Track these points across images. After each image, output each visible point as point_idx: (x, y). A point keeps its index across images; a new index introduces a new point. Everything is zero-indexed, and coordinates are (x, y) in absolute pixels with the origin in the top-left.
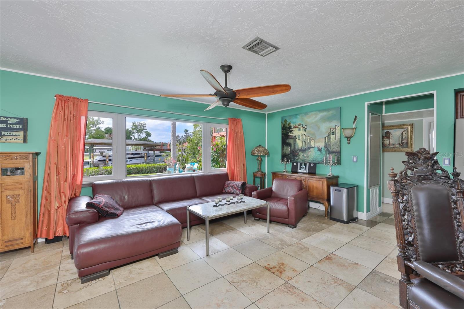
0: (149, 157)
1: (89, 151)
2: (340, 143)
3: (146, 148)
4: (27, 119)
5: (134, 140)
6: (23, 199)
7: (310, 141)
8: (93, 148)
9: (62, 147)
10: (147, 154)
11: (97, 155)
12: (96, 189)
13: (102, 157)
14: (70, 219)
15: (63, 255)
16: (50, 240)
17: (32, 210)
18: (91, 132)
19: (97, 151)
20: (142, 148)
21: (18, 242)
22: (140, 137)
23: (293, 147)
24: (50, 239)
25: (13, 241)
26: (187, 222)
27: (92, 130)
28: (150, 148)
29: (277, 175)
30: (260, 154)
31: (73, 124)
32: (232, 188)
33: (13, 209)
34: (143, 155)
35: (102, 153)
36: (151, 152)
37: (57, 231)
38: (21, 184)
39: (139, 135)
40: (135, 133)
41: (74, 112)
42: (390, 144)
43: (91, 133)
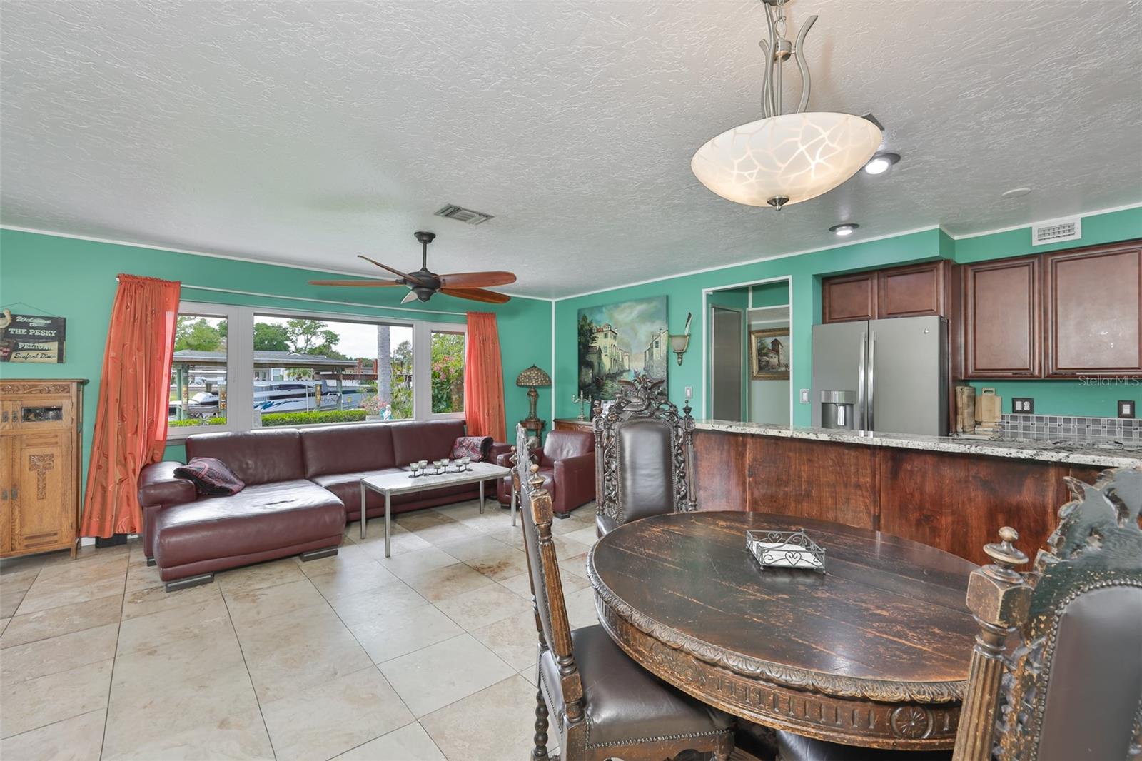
0: (326, 394)
1: (177, 379)
2: (667, 363)
3: (322, 373)
4: (65, 319)
5: (293, 352)
6: (58, 462)
7: (622, 359)
8: (187, 372)
9: (131, 371)
10: (321, 388)
11: (198, 390)
12: (193, 448)
13: (210, 394)
14: (146, 496)
15: (131, 561)
16: (106, 539)
17: (74, 483)
18: (183, 331)
19: (197, 379)
20: (312, 372)
21: (48, 539)
22: (310, 344)
23: (596, 371)
24: (105, 537)
25: (39, 536)
26: (360, 510)
27: (186, 327)
28: (330, 373)
29: (563, 424)
30: (531, 384)
31: (152, 328)
32: (466, 449)
33: (41, 480)
34: (312, 390)
35: (211, 385)
36: (332, 383)
37: (120, 523)
38: (56, 436)
39: (307, 340)
40: (298, 335)
41: (153, 306)
42: (779, 364)
43: (184, 333)
